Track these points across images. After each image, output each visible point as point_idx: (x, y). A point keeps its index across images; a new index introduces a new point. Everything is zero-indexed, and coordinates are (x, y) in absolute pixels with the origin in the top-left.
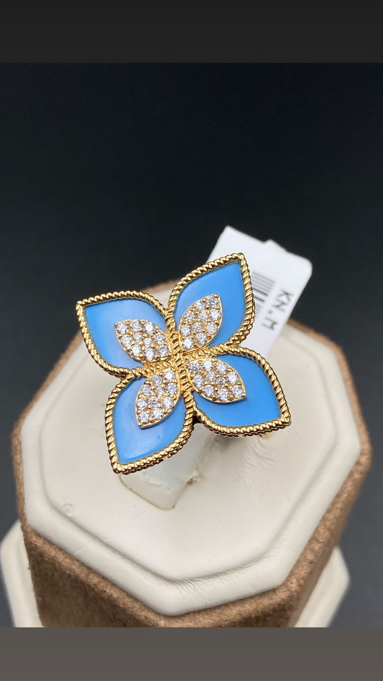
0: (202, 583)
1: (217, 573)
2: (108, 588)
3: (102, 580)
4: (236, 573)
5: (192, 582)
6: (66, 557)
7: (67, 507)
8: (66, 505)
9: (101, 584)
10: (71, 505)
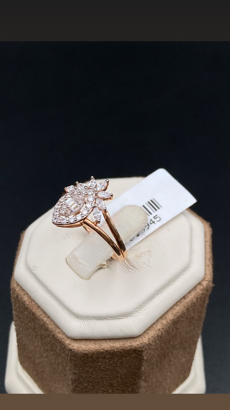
0: (93, 321)
1: (102, 317)
2: (46, 319)
3: (43, 314)
4: (113, 320)
5: (88, 320)
6: (28, 299)
7: (34, 268)
8: (34, 267)
9: (42, 316)
10: (36, 267)
